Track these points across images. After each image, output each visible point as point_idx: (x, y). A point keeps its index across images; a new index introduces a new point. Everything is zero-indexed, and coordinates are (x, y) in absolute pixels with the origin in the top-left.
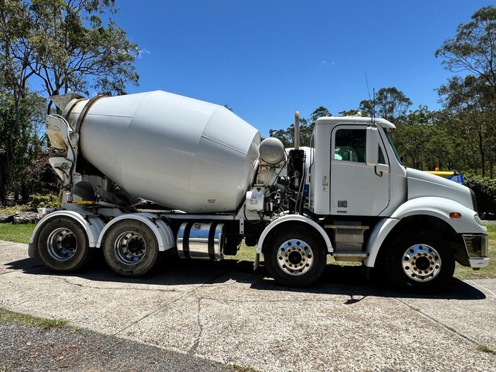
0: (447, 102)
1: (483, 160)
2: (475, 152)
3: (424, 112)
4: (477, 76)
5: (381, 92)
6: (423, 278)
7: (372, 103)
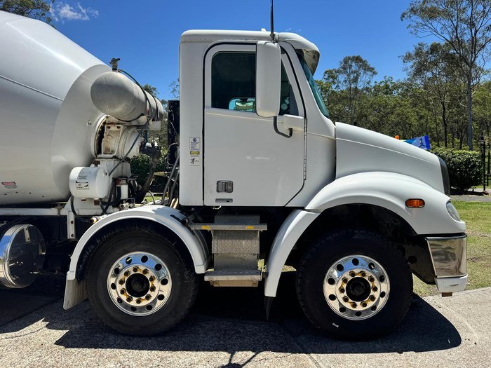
0: (412, 70)
1: (446, 132)
2: (437, 125)
3: (389, 83)
4: (443, 43)
5: (346, 61)
6: (359, 313)
7: (336, 72)
